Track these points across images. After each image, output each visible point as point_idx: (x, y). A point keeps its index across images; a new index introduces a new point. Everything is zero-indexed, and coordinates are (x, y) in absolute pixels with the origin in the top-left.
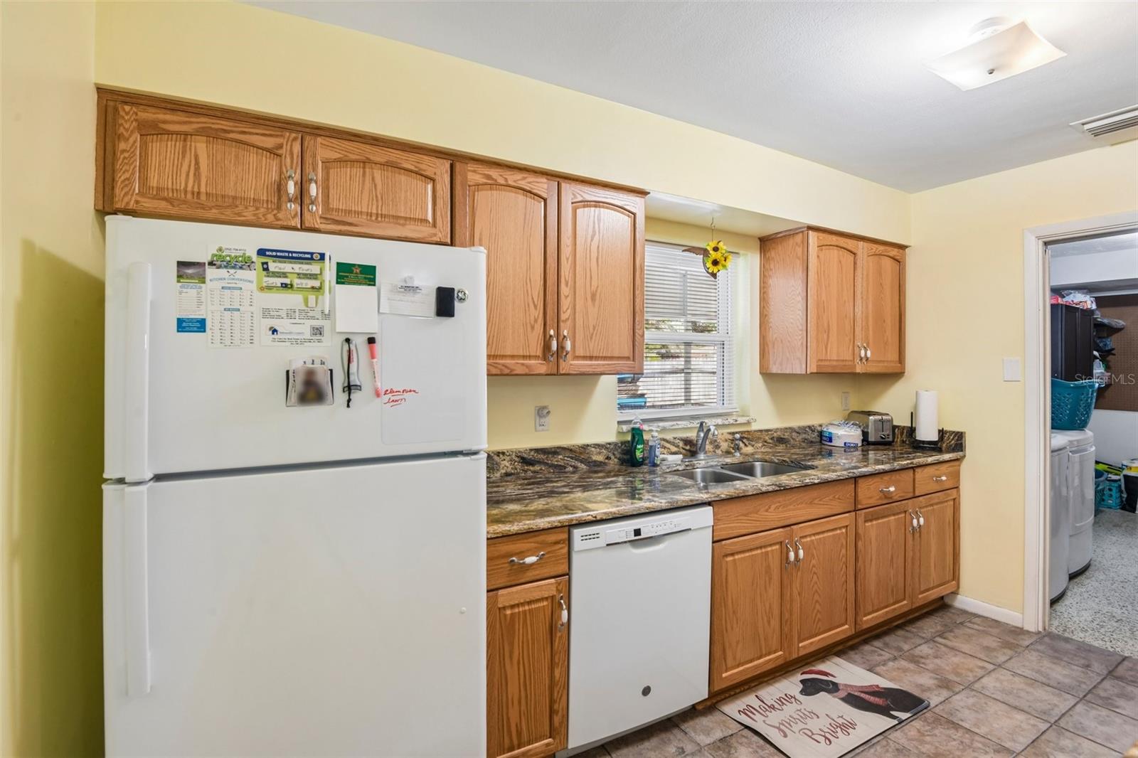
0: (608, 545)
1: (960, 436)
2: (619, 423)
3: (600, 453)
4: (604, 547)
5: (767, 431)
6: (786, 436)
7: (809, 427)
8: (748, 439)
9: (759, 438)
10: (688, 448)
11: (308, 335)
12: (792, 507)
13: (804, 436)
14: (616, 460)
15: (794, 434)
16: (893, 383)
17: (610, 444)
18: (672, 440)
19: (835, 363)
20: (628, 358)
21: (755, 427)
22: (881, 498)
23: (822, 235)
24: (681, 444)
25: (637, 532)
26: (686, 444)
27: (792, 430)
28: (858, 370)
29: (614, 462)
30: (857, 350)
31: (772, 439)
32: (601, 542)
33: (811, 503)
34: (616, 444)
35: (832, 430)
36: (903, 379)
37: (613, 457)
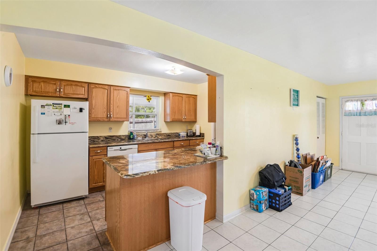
0: (115, 150)
1: (203, 134)
2: (129, 131)
3: (123, 137)
4: (113, 150)
5: (165, 133)
6: (170, 134)
7: (176, 133)
8: (160, 135)
9: (163, 135)
10: (145, 136)
11: (59, 115)
12: (157, 146)
13: (175, 135)
14: (127, 138)
15: (172, 134)
16: (195, 124)
17: (126, 135)
18: (141, 135)
19: (177, 119)
20: (126, 118)
21: (162, 132)
22: (180, 145)
23: (173, 94)
24: (143, 136)
25: (121, 148)
26: (144, 136)
27: (172, 133)
28: (183, 121)
29: (127, 139)
30: (183, 116)
31: (166, 135)
32: (113, 149)
33: (162, 145)
34: (127, 135)
35: (180, 133)
36: (197, 123)
37: (126, 138)
